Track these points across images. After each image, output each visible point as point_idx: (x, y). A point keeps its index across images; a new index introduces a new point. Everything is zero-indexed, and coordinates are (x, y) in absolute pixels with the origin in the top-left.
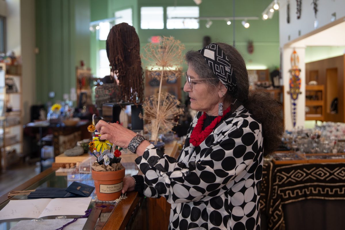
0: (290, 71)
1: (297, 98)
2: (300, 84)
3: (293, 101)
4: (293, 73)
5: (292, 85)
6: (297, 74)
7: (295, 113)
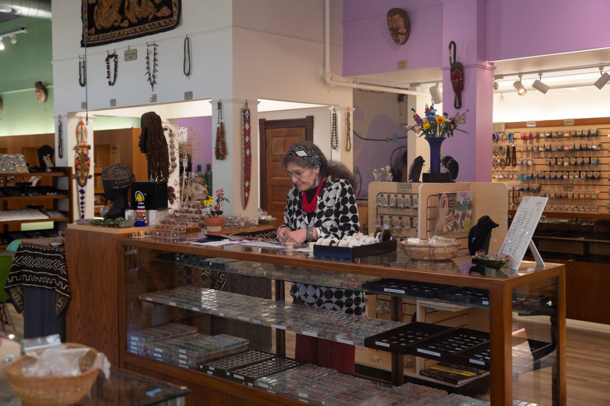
0: (76, 148)
1: (85, 184)
2: (89, 165)
3: (80, 188)
4: (80, 151)
5: (79, 167)
6: (85, 152)
7: (82, 203)
